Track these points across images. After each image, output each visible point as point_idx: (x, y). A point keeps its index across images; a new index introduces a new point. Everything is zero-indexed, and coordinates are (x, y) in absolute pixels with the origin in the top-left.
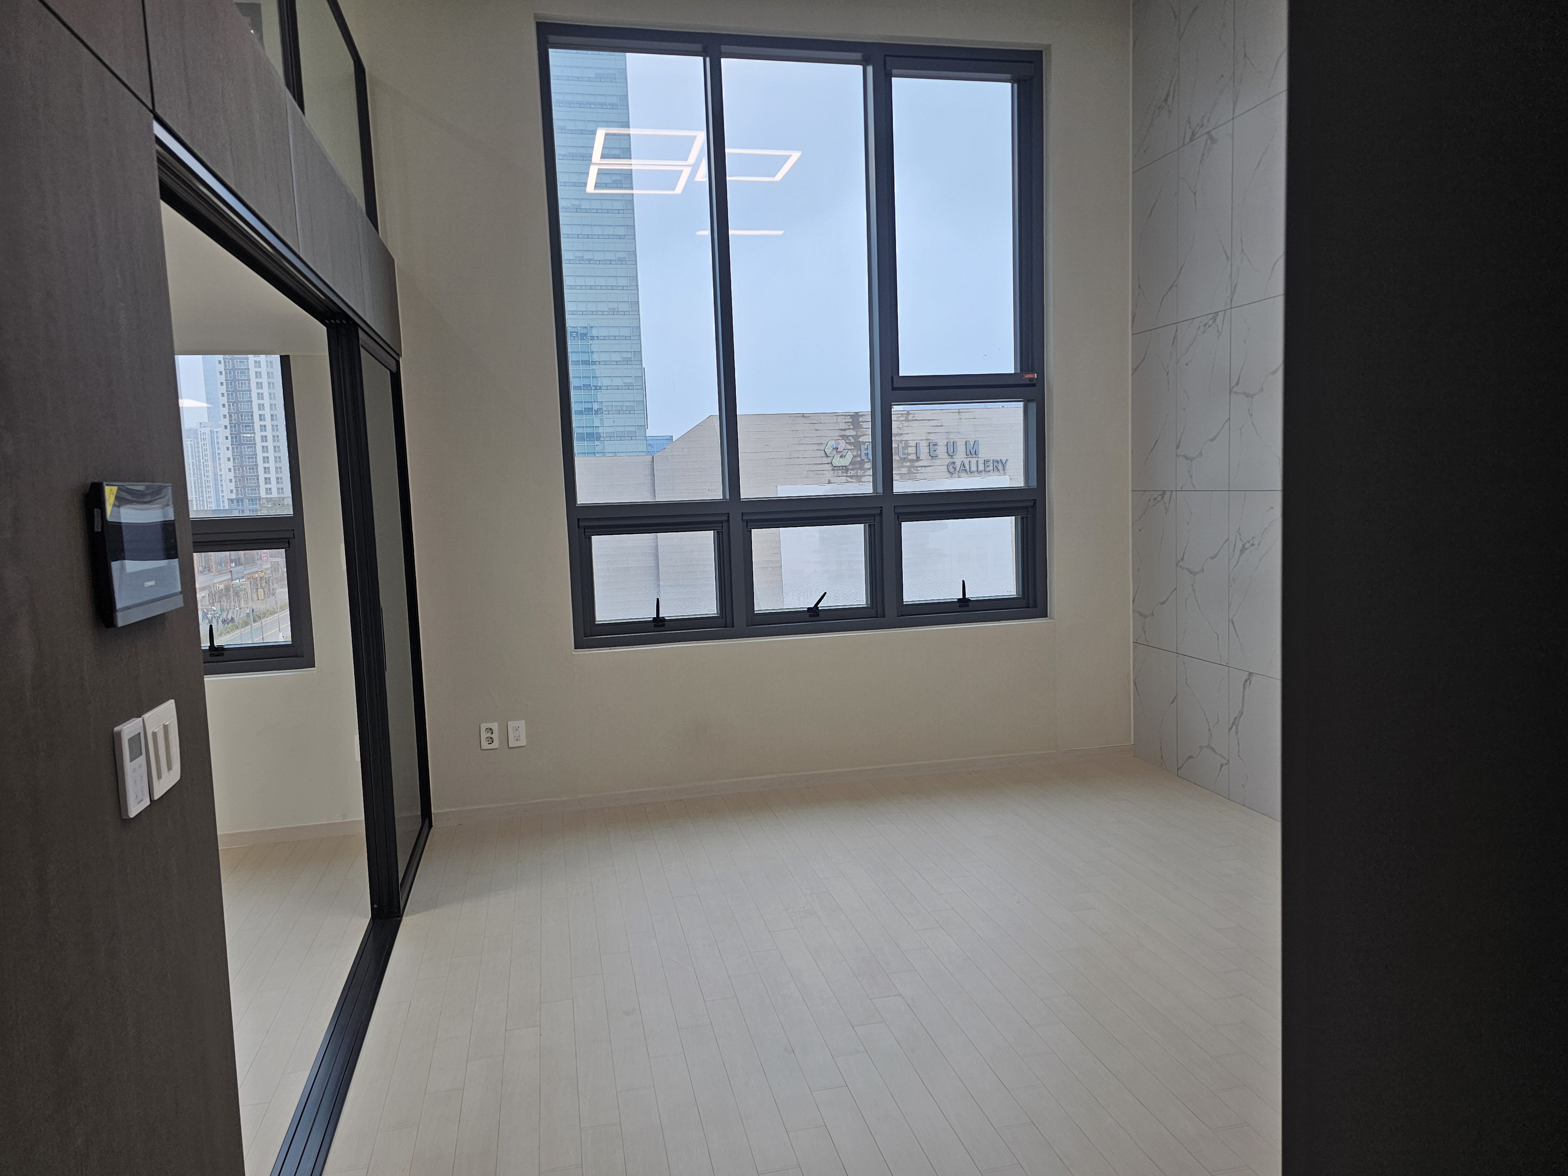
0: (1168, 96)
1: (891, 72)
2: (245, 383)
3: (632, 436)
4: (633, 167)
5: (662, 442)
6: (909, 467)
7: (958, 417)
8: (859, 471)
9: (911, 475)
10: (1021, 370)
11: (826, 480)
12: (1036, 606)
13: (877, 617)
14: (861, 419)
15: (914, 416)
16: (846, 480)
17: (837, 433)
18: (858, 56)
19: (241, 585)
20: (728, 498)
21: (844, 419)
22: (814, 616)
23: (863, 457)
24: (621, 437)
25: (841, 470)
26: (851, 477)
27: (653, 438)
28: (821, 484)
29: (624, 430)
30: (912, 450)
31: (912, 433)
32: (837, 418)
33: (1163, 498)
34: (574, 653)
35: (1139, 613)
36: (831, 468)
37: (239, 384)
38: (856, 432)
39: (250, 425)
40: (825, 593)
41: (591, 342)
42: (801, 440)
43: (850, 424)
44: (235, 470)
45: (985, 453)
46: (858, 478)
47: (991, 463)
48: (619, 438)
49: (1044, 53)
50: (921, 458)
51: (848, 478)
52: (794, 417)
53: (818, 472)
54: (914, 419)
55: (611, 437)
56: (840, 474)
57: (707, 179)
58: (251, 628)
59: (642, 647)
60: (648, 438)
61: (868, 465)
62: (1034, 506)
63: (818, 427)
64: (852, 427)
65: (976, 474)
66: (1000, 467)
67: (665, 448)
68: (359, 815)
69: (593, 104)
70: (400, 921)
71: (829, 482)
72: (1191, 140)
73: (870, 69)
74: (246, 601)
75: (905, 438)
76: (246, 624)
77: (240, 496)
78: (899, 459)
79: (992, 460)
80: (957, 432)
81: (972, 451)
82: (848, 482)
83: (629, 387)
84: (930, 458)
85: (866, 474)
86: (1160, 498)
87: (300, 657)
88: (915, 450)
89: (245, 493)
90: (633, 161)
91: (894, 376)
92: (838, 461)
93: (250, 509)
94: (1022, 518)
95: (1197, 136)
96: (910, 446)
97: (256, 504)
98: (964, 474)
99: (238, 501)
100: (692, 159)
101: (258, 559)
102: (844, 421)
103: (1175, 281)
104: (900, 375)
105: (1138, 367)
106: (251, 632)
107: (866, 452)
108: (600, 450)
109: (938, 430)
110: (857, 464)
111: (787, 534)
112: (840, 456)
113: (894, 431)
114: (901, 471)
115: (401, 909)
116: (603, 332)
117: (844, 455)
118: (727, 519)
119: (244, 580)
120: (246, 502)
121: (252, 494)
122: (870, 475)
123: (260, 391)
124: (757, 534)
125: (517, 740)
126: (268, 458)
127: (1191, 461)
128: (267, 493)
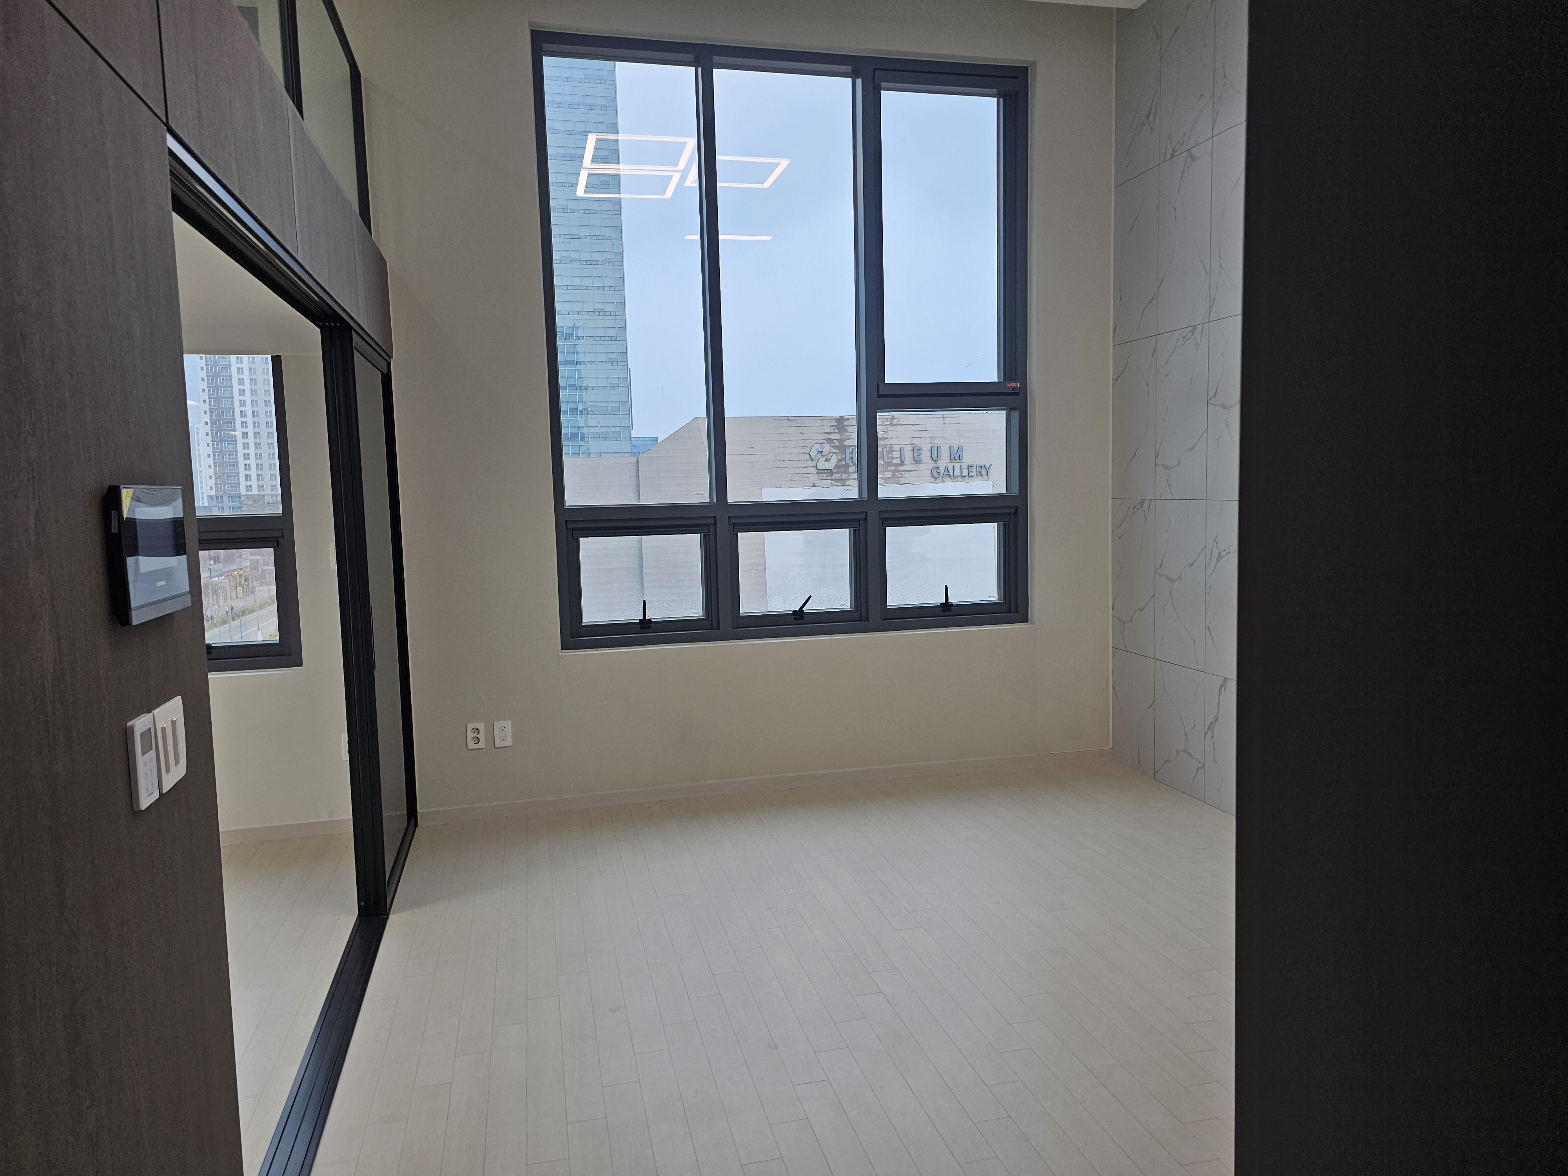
0: (1150, 113)
1: (880, 85)
2: (226, 379)
3: (617, 437)
4: (621, 172)
5: (647, 443)
6: (894, 472)
7: (942, 422)
8: (843, 475)
9: (895, 480)
10: (1005, 379)
11: (811, 483)
12: (1017, 611)
13: (861, 621)
14: (846, 423)
15: (898, 421)
16: (831, 483)
17: (822, 437)
18: (847, 69)
19: (220, 583)
20: (715, 501)
21: (829, 422)
22: (799, 619)
23: (848, 460)
24: (606, 437)
25: (825, 473)
26: (835, 480)
27: (637, 439)
28: (807, 487)
29: (609, 431)
30: (896, 454)
31: (897, 438)
32: (822, 422)
33: (1142, 506)
34: (560, 654)
35: (1118, 618)
36: (816, 471)
37: (220, 379)
38: (841, 435)
39: (232, 422)
40: (810, 596)
41: (576, 342)
42: (787, 443)
43: (835, 428)
44: (215, 466)
45: (969, 459)
46: (843, 482)
47: (974, 469)
48: (604, 439)
49: (1029, 69)
50: (905, 463)
51: (833, 482)
52: (780, 420)
53: (803, 475)
54: (899, 423)
55: (595, 437)
56: (825, 477)
57: (697, 185)
58: (230, 627)
59: (628, 649)
60: (633, 439)
61: (853, 469)
62: (1016, 513)
63: (803, 430)
64: (836, 431)
65: (959, 479)
66: (984, 472)
67: (650, 449)
68: (347, 814)
69: (581, 105)
70: (387, 919)
71: (814, 486)
72: (1172, 156)
73: (859, 82)
74: (225, 599)
75: (890, 442)
76: (225, 622)
77: (220, 493)
78: (884, 463)
79: (975, 466)
80: (941, 437)
81: (956, 456)
82: (833, 485)
83: (614, 387)
84: (914, 462)
85: (851, 477)
86: (1139, 506)
87: (287, 656)
88: (900, 455)
89: (225, 491)
90: (621, 166)
91: (880, 384)
92: (822, 465)
93: (230, 506)
94: (1005, 525)
95: (1178, 153)
96: (894, 451)
97: (236, 501)
98: (947, 479)
99: (217, 498)
100: (682, 165)
101: (237, 557)
102: (829, 425)
103: (1156, 293)
104: (886, 382)
105: (1118, 377)
106: (230, 631)
107: (851, 456)
108: (584, 450)
109: (923, 434)
110: (842, 467)
111: (771, 538)
112: (824, 459)
113: (879, 435)
114: (885, 475)
115: (388, 907)
116: (589, 333)
117: (829, 458)
118: (713, 522)
119: (223, 577)
120: (226, 498)
121: (232, 491)
122: (855, 479)
123: (242, 387)
124: (744, 538)
125: (503, 740)
126: (248, 454)
127: (1170, 470)
128: (247, 491)
